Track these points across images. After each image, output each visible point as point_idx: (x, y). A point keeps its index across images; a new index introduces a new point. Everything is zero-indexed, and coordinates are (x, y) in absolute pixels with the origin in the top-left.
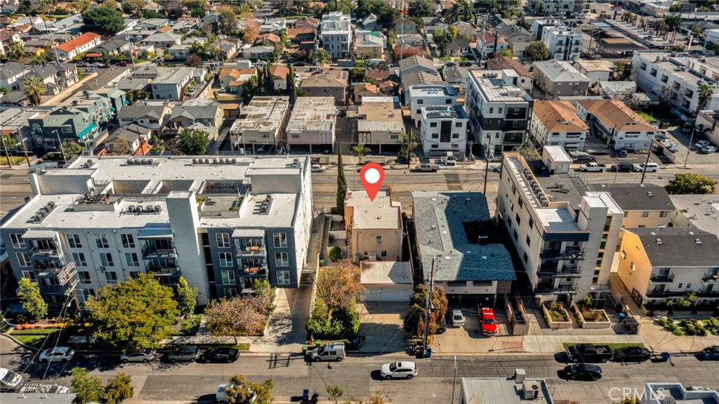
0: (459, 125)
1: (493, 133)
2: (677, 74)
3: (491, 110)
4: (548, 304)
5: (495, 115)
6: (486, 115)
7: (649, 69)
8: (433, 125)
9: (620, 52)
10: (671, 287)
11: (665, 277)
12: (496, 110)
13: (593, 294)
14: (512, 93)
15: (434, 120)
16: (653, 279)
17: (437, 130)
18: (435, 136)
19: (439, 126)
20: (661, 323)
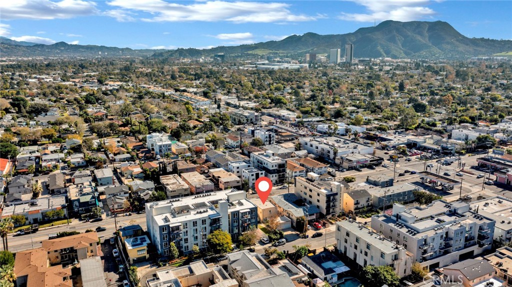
0: (262, 174)
1: (274, 175)
2: (321, 145)
3: (273, 166)
4: (330, 219)
5: (274, 168)
6: (271, 168)
7: (309, 144)
8: (252, 175)
9: (289, 139)
10: (359, 206)
11: (357, 203)
12: (274, 166)
13: (341, 213)
14: (276, 159)
15: (252, 173)
16: (355, 204)
17: (254, 177)
18: (253, 180)
19: (255, 175)
20: (360, 217)
